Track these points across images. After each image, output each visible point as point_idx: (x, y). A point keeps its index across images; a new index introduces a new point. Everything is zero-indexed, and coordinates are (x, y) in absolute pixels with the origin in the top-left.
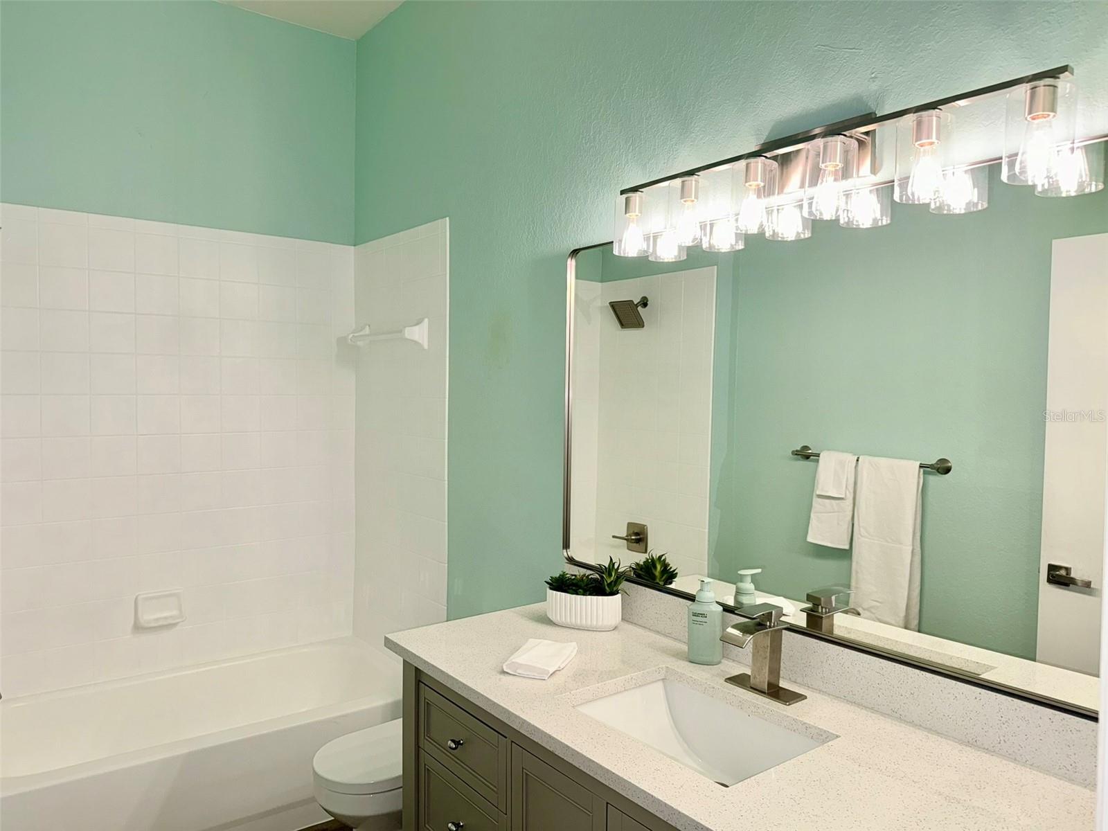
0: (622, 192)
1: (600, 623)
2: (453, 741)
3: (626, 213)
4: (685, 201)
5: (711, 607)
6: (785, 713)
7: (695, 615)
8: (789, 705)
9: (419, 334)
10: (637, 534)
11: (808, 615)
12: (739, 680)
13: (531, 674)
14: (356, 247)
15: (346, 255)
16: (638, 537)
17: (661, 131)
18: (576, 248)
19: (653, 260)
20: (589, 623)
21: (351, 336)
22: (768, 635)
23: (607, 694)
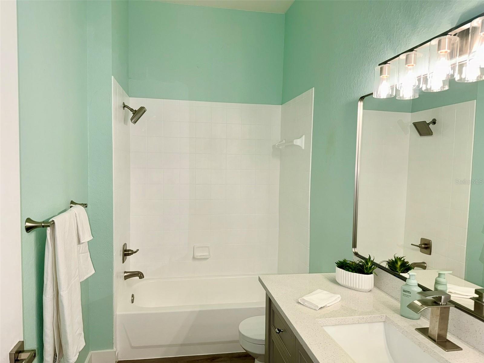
0: (379, 65)
1: (360, 288)
2: (278, 329)
3: (380, 76)
4: (408, 66)
5: (412, 288)
6: (442, 355)
7: (404, 291)
8: (447, 351)
9: (300, 142)
10: (426, 244)
11: (475, 303)
12: (424, 331)
13: (311, 306)
14: (282, 105)
15: (278, 109)
16: (426, 246)
17: (403, 30)
18: (362, 96)
19: (399, 99)
20: (355, 286)
21: (277, 144)
22: (438, 309)
23: (347, 323)
